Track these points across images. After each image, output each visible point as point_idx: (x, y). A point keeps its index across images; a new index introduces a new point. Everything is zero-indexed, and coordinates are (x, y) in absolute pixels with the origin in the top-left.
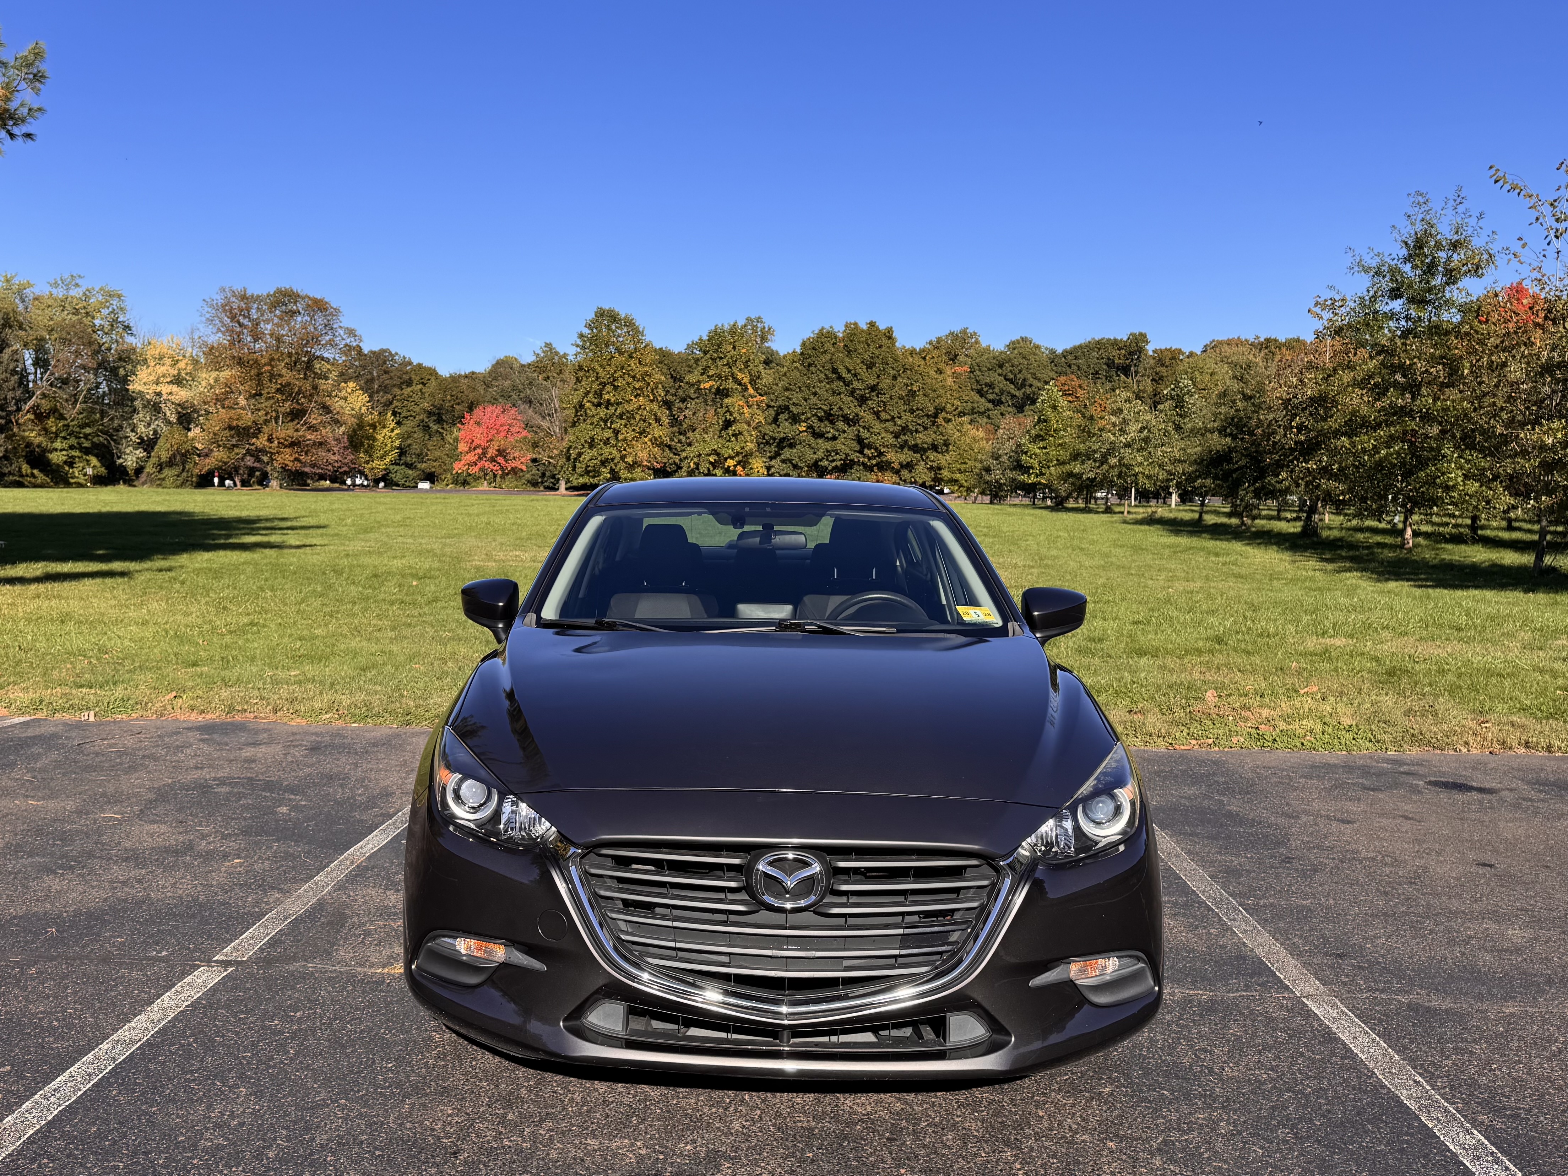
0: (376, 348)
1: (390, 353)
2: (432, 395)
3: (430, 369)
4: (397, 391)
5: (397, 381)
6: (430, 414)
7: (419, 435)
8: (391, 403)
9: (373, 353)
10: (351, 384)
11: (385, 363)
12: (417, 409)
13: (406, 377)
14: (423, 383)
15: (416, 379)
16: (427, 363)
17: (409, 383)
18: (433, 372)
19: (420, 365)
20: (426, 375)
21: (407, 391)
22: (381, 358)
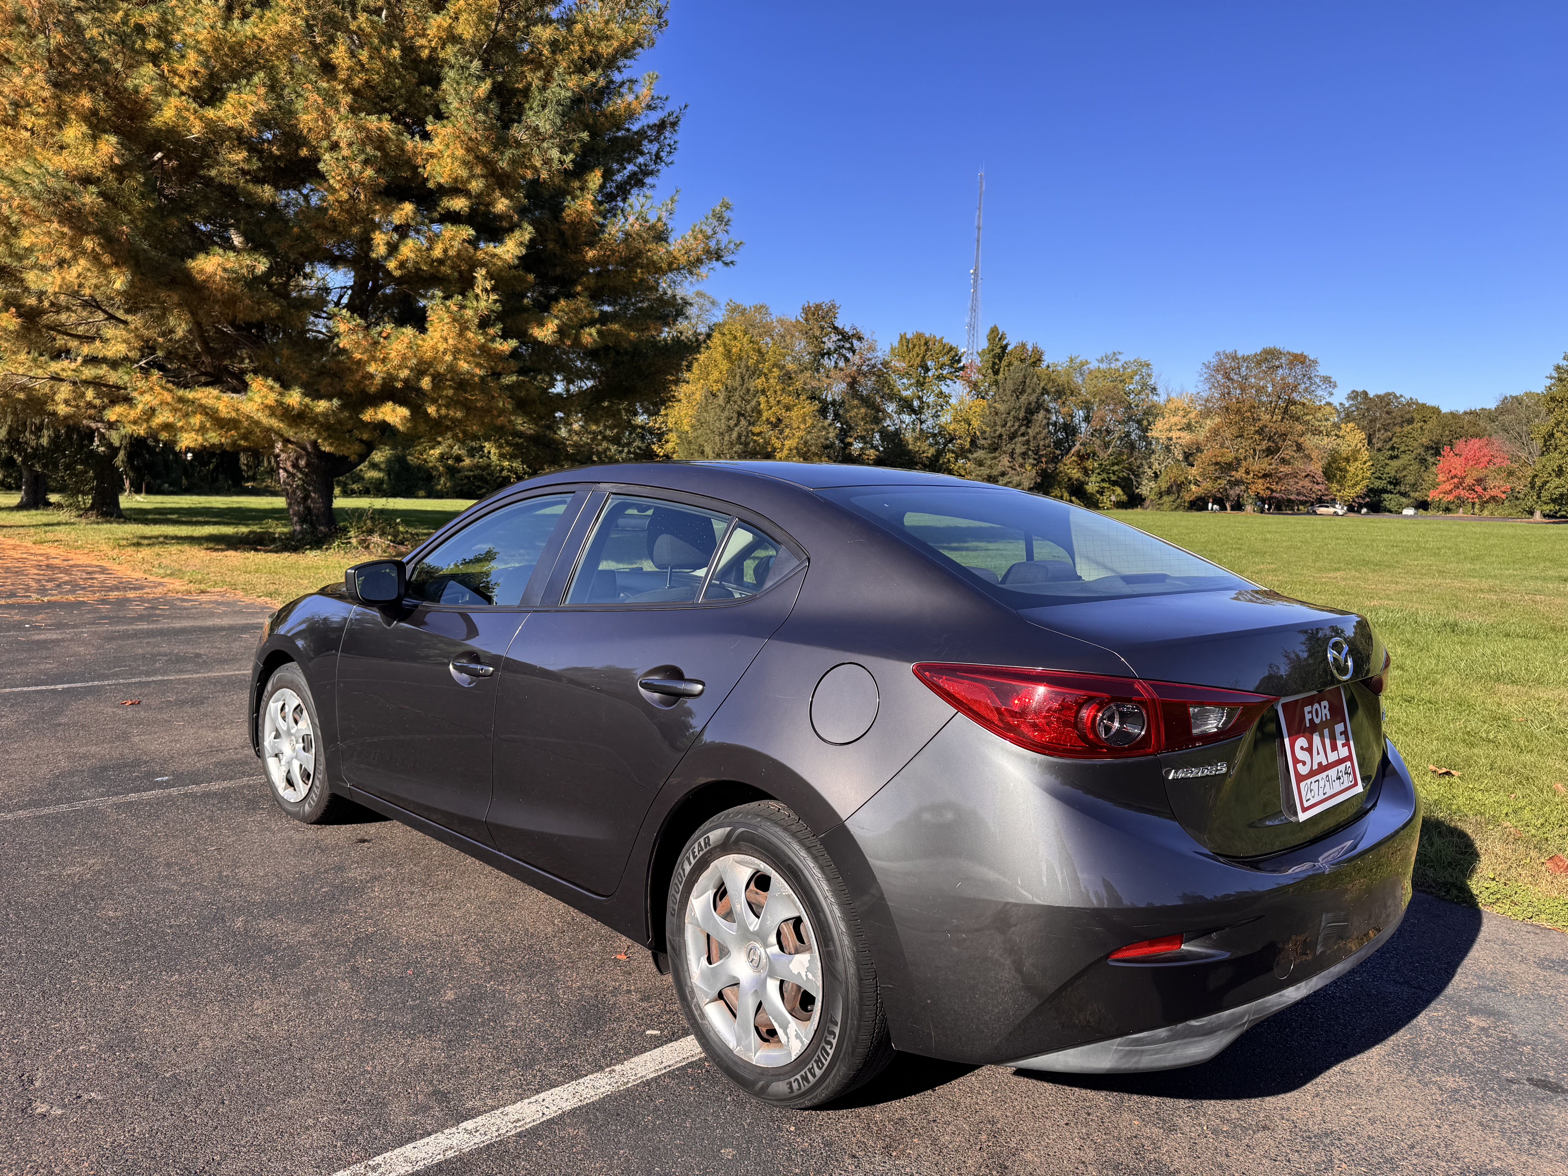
0: (1381, 392)
1: (1395, 396)
2: (1431, 431)
3: (1433, 408)
4: (1398, 429)
5: (1399, 420)
6: (1427, 448)
7: (1415, 466)
8: (1391, 439)
9: (1378, 396)
10: (1351, 425)
11: (1388, 404)
12: (1416, 444)
13: (1408, 416)
14: (1425, 421)
15: (1417, 417)
16: (1431, 402)
17: (1410, 421)
18: (1436, 411)
19: (1424, 405)
20: (1429, 413)
21: (1407, 428)
22: (1385, 400)
